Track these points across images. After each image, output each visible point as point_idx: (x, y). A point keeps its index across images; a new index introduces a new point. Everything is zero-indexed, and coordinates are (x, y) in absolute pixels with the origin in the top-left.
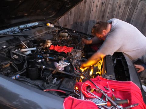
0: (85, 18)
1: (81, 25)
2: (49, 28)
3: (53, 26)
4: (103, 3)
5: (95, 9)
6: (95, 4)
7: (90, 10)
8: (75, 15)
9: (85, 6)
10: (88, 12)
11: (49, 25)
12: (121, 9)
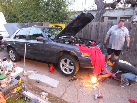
0: (89, 33)
1: (87, 37)
2: (72, 38)
3: (73, 37)
4: (97, 26)
5: (93, 28)
6: (93, 26)
7: (91, 29)
8: (84, 32)
9: (88, 28)
10: (90, 30)
11: (72, 37)
12: (106, 27)
